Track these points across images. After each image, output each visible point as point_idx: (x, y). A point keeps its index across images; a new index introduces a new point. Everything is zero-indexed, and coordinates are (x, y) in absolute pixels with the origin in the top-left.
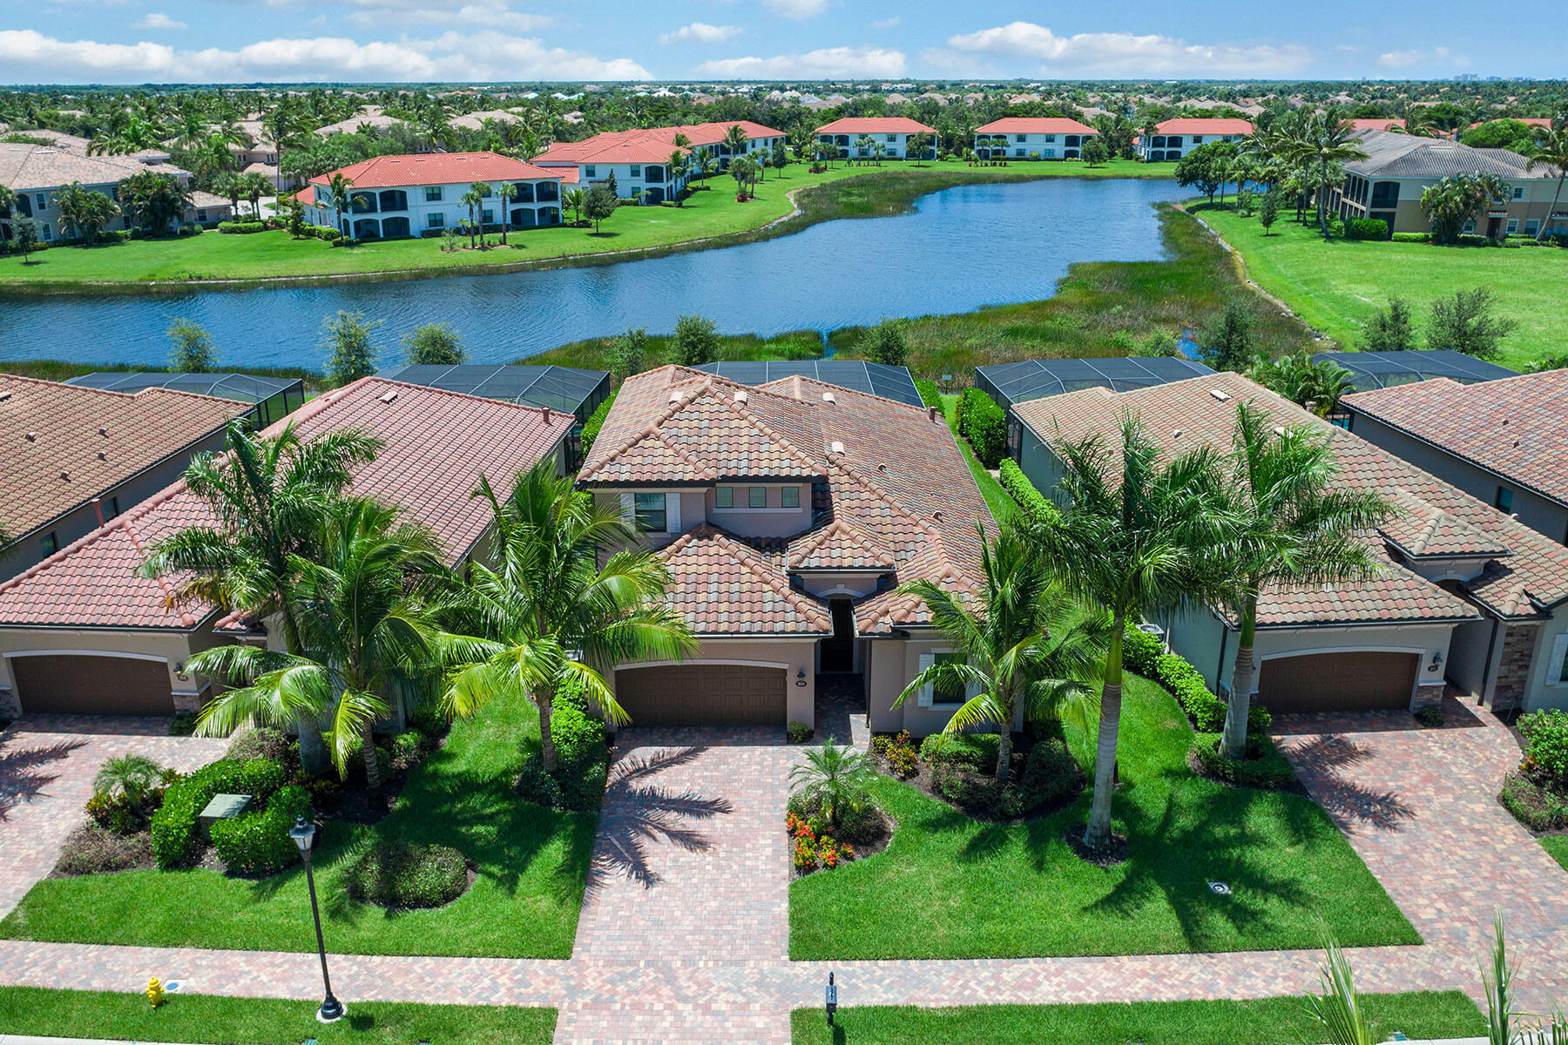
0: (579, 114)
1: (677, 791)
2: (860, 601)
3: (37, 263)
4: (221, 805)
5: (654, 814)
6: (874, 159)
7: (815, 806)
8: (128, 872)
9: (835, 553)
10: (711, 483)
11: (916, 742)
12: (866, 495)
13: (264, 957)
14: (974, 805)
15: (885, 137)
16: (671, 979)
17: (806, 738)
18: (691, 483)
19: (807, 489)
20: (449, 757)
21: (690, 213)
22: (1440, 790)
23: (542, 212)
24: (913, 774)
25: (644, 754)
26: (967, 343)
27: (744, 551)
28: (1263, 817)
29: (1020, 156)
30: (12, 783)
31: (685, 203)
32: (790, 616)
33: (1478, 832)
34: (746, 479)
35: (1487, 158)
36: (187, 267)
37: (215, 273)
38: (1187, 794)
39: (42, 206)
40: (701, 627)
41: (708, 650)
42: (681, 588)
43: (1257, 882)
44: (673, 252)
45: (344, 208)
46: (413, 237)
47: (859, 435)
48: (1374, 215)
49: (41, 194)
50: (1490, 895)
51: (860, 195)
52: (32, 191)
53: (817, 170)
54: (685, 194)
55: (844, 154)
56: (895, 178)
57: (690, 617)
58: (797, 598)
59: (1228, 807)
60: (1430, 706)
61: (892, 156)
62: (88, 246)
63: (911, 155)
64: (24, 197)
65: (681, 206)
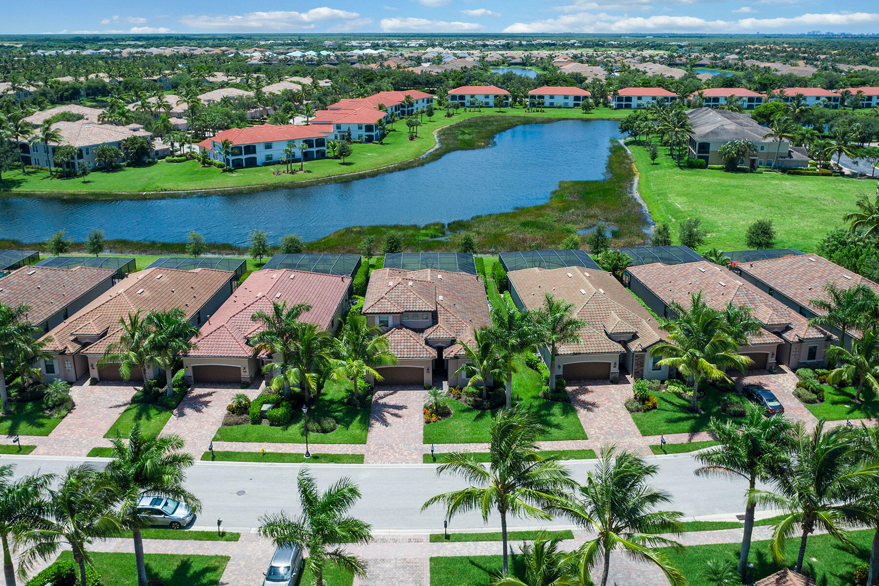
0: (328, 80)
1: (392, 403)
2: (446, 348)
3: (89, 182)
4: (265, 407)
5: (386, 409)
6: (477, 107)
7: (431, 407)
8: (242, 426)
9: (438, 334)
10: (402, 313)
11: (461, 389)
12: (448, 315)
13: (286, 445)
14: (476, 406)
15: (483, 97)
16: (392, 448)
17: (429, 388)
18: (396, 313)
19: (430, 314)
20: (325, 394)
21: (386, 149)
22: (609, 402)
23: (317, 152)
24: (460, 398)
25: (381, 393)
26: (505, 230)
27: (411, 333)
28: (556, 409)
29: (552, 106)
30: (200, 402)
31: (384, 141)
32: (425, 352)
33: (615, 413)
34: (412, 311)
35: (749, 132)
36: (159, 185)
37: (172, 188)
38: (536, 403)
39: (88, 153)
40: (399, 356)
41: (402, 362)
42: (393, 344)
43: (550, 425)
44: (380, 173)
45: (227, 153)
46: (259, 166)
47: (449, 292)
48: (699, 157)
49: (87, 149)
50: (611, 428)
51: (469, 134)
52: (84, 147)
53: (449, 115)
54: (384, 136)
55: (463, 105)
56: (487, 121)
57: (396, 353)
58: (427, 347)
59: (547, 406)
60: (615, 378)
61: (487, 105)
62: (108, 171)
63: (496, 106)
64: (80, 150)
65: (382, 144)
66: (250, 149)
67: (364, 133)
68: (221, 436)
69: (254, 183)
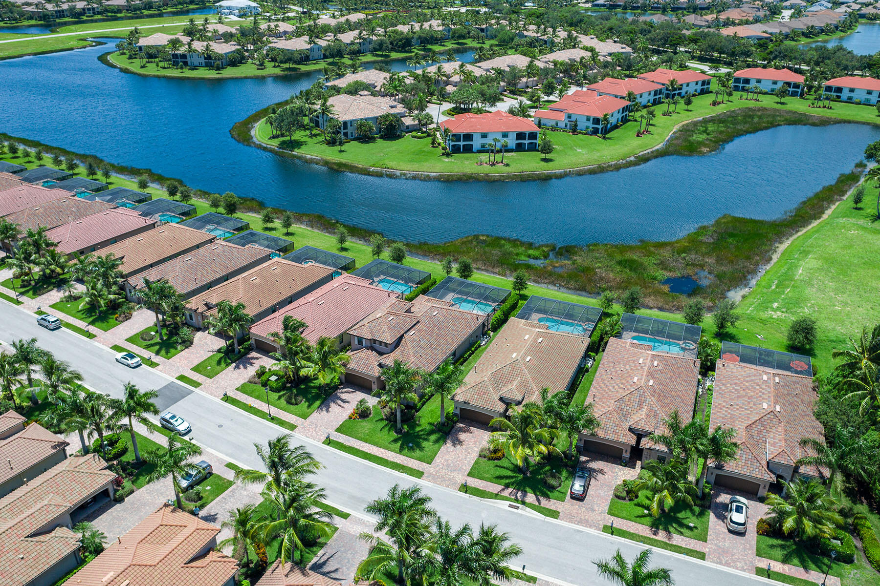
4: (273, 378)
5: (338, 401)
8: (256, 385)
9: (387, 360)
10: (370, 340)
12: (406, 348)
14: (388, 417)
15: (771, 82)
18: (366, 339)
22: (473, 444)
23: (529, 144)
27: (374, 354)
28: (434, 437)
29: (850, 100)
30: (250, 362)
31: (607, 136)
32: (372, 371)
33: (469, 453)
39: (351, 126)
40: (356, 368)
42: (358, 359)
46: (474, 153)
47: (429, 328)
50: (454, 463)
52: (349, 121)
53: (714, 103)
57: (356, 366)
58: (377, 367)
59: (431, 433)
62: (363, 142)
64: (345, 123)
65: (604, 138)
66: (468, 137)
67: (591, 125)
68: (242, 389)
69: (456, 171)
